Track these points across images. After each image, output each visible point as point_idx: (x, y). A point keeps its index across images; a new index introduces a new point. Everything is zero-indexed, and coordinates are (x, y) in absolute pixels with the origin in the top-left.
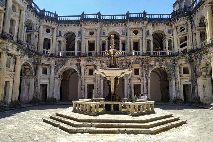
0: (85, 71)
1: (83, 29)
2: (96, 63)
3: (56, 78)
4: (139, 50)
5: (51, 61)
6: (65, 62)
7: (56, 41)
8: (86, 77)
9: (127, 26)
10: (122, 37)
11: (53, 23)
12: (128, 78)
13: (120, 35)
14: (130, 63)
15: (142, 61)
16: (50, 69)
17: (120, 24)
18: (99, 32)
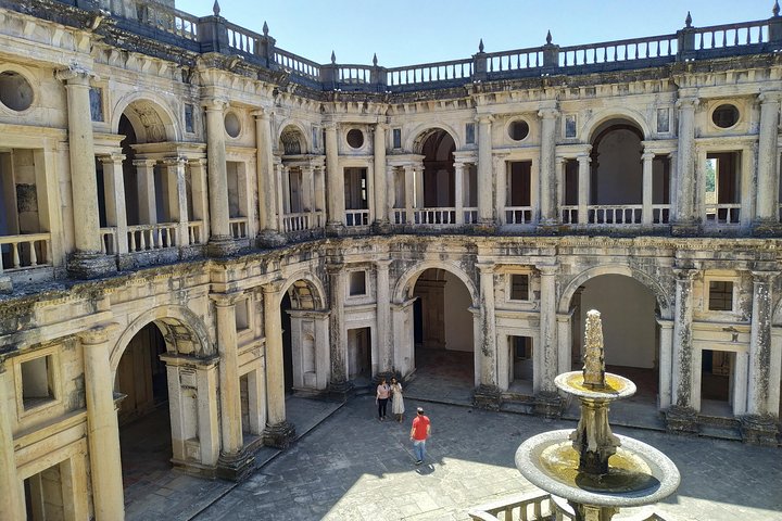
0: (495, 283)
1: (484, 121)
2: (539, 259)
3: (398, 304)
4: (739, 202)
5: (374, 248)
6: (423, 247)
7: (387, 171)
8: (499, 306)
9: (683, 92)
10: (656, 144)
11: (370, 107)
12: (679, 326)
13: (647, 133)
14: (688, 266)
15: (750, 258)
16: (375, 274)
17: (648, 83)
18: (549, 126)
